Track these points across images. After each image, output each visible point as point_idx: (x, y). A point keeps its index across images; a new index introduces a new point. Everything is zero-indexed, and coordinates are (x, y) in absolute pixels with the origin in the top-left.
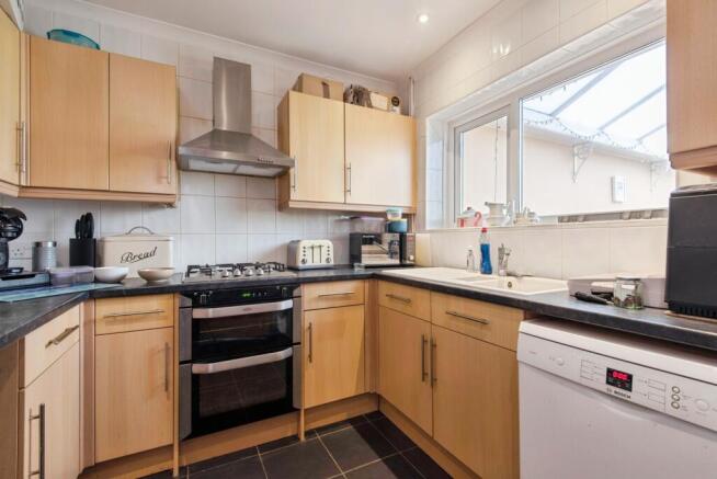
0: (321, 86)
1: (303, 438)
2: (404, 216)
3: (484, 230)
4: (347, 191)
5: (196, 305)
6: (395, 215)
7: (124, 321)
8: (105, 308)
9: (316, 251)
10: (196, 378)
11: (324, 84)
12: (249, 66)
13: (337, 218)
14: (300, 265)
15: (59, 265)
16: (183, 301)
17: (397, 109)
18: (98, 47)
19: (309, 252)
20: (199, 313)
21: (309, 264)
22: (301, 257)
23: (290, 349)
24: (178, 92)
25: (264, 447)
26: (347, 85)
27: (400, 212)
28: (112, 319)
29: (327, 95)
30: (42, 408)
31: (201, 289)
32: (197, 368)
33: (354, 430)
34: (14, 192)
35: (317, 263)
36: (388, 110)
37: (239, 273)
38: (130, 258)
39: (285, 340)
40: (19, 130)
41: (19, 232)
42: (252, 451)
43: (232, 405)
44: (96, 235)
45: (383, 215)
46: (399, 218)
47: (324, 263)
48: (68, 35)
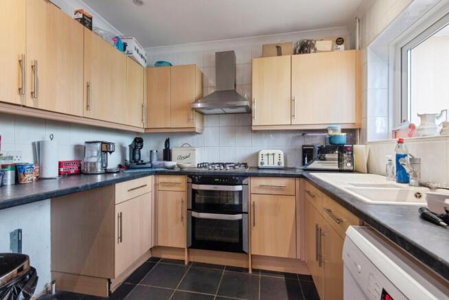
0: (276, 49)
1: (250, 272)
2: (343, 131)
3: (400, 141)
4: (292, 116)
5: (194, 182)
6: (334, 130)
7: (167, 186)
8: (162, 179)
9: (271, 157)
10: (194, 218)
11: (277, 47)
12: (233, 52)
13: (294, 135)
14: (260, 166)
15: (158, 160)
16: (188, 180)
17: (342, 47)
18: (171, 65)
19: (265, 158)
20: (195, 187)
21: (266, 165)
22: (260, 161)
23: (241, 215)
24: (202, 75)
25: (229, 268)
26: (294, 42)
27: (339, 128)
28: (164, 184)
29: (279, 54)
30: (121, 213)
31: (196, 174)
32: (195, 214)
33: (284, 280)
34: (143, 131)
35: (271, 165)
36: (332, 50)
37: (222, 168)
38: (181, 158)
39: (237, 209)
40: (143, 106)
41: (142, 147)
42: (221, 267)
43: (210, 238)
44: (170, 148)
45: (325, 131)
46: (339, 133)
47: (276, 165)
48: (160, 63)
